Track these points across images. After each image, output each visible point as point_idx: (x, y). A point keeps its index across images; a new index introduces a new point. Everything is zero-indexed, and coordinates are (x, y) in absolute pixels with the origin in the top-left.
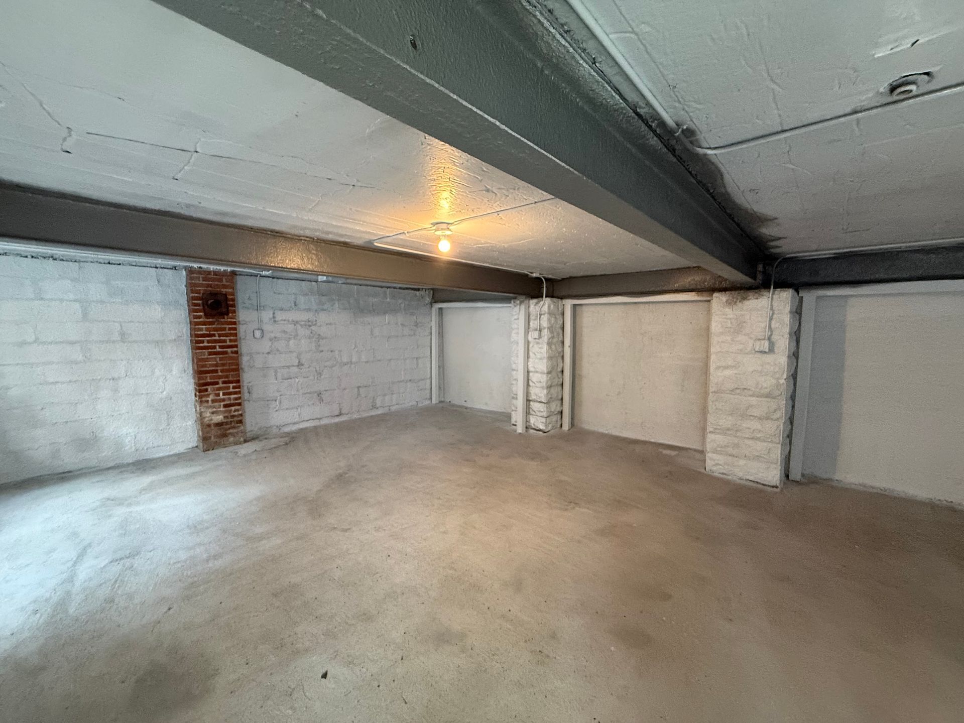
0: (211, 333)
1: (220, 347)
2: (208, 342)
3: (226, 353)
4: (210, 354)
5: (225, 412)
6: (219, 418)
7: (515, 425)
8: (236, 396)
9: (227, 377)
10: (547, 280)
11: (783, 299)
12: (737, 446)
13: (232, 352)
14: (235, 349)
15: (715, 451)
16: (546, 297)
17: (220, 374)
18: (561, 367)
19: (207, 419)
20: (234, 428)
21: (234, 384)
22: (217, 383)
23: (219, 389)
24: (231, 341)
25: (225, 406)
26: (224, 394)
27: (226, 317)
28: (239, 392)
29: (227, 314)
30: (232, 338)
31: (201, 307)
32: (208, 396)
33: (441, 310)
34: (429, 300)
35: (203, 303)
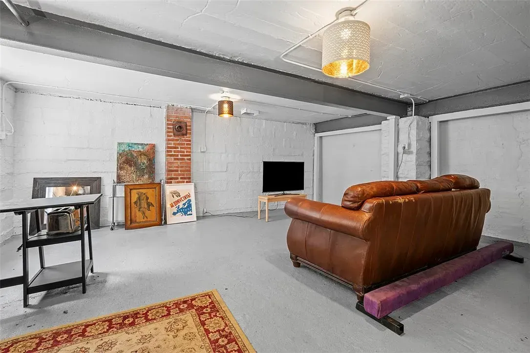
1: (181, 155)
2: (175, 152)
3: (184, 159)
4: (175, 159)
9: (183, 175)
13: (187, 159)
14: (189, 157)
16: (415, 115)
17: (180, 173)
22: (177, 179)
24: (187, 152)
29: (186, 135)
31: (172, 130)
33: (321, 137)
34: (313, 131)
35: (173, 128)
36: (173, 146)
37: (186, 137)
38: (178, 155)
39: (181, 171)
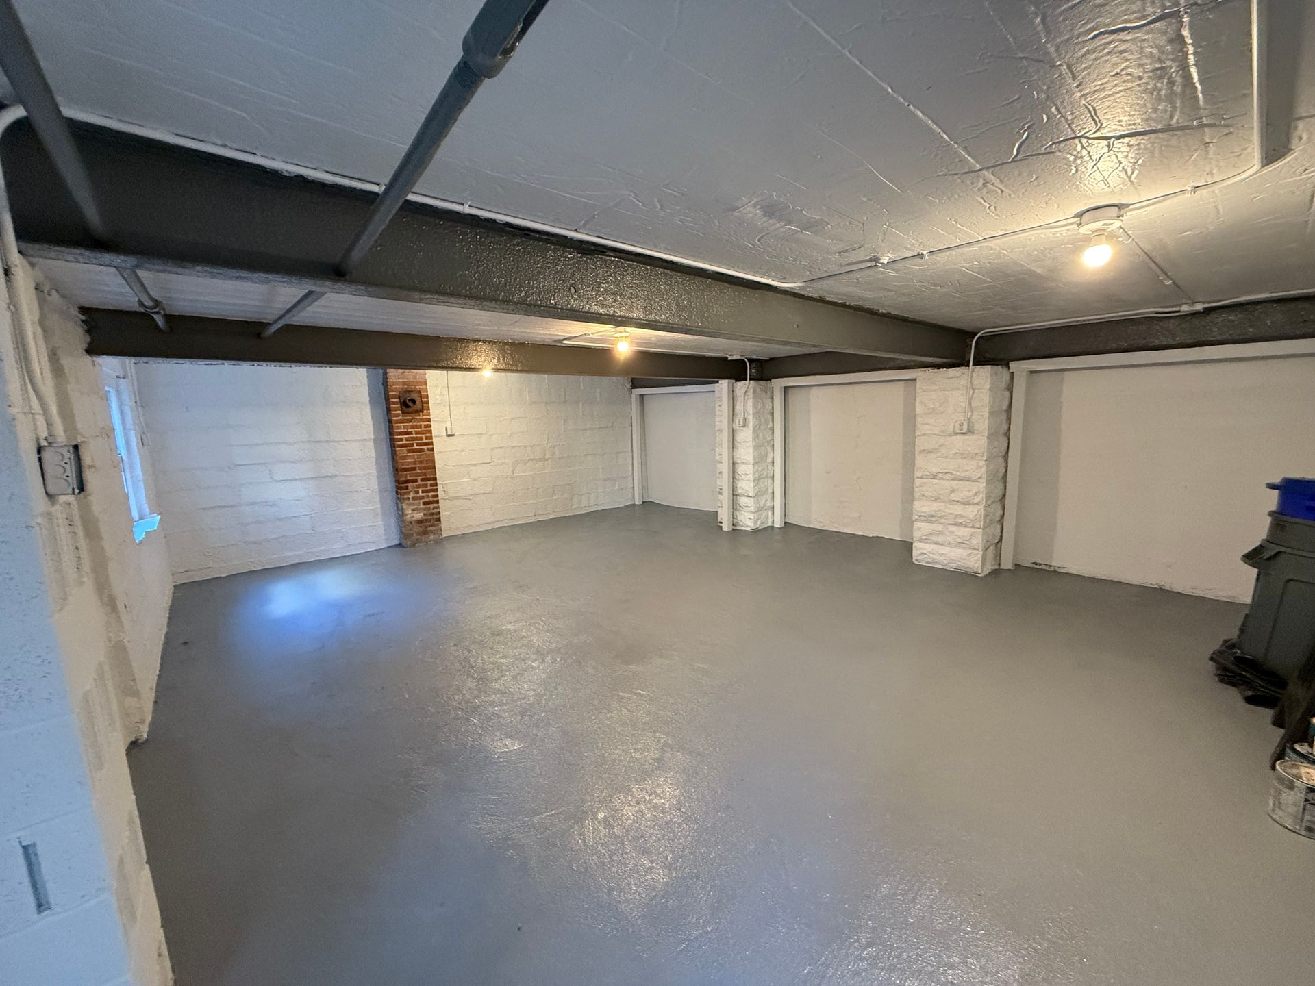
0: (409, 430)
2: (407, 440)
3: (422, 450)
4: (409, 451)
5: (424, 509)
6: (419, 516)
7: (721, 523)
8: (433, 494)
9: (425, 474)
10: (751, 361)
11: (983, 377)
12: (940, 533)
13: (428, 450)
14: (431, 447)
15: (921, 540)
16: (750, 379)
17: (418, 471)
18: (771, 457)
19: (409, 516)
20: (433, 525)
21: (432, 482)
22: (416, 481)
23: (419, 487)
24: (427, 438)
25: (424, 504)
26: (423, 492)
27: (421, 414)
28: (437, 490)
29: (422, 411)
30: (428, 435)
31: (399, 406)
32: (409, 493)
33: (642, 396)
34: (629, 386)
35: (400, 401)
36: (402, 430)
37: (423, 415)
38: (412, 445)
39: (420, 469)
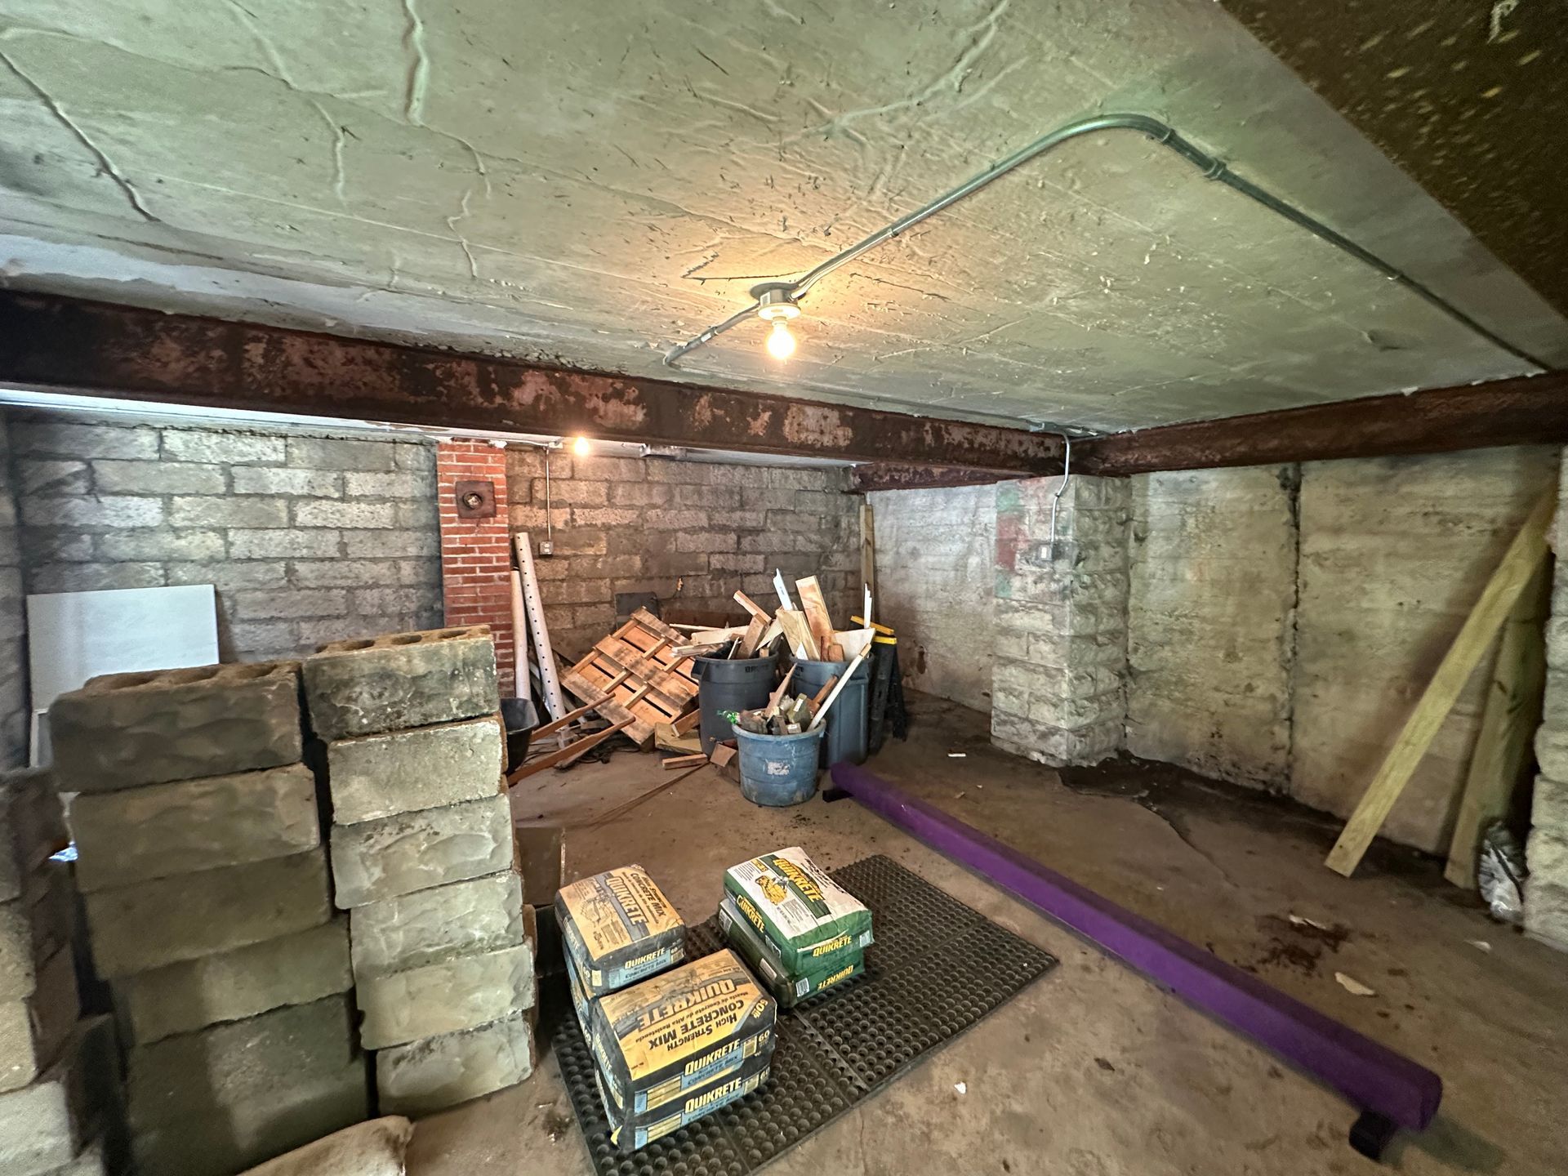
0: (469, 546)
1: (483, 570)
2: (464, 561)
4: (466, 580)
8: (504, 651)
9: (492, 619)
13: (501, 579)
14: (506, 574)
21: (503, 632)
27: (492, 520)
28: (511, 646)
29: (494, 516)
30: (501, 555)
31: (454, 505)
35: (456, 498)
36: (458, 545)
37: (495, 522)
38: (473, 570)
39: (484, 609)
